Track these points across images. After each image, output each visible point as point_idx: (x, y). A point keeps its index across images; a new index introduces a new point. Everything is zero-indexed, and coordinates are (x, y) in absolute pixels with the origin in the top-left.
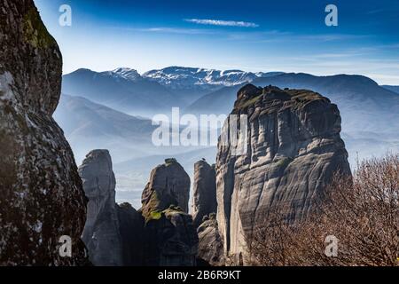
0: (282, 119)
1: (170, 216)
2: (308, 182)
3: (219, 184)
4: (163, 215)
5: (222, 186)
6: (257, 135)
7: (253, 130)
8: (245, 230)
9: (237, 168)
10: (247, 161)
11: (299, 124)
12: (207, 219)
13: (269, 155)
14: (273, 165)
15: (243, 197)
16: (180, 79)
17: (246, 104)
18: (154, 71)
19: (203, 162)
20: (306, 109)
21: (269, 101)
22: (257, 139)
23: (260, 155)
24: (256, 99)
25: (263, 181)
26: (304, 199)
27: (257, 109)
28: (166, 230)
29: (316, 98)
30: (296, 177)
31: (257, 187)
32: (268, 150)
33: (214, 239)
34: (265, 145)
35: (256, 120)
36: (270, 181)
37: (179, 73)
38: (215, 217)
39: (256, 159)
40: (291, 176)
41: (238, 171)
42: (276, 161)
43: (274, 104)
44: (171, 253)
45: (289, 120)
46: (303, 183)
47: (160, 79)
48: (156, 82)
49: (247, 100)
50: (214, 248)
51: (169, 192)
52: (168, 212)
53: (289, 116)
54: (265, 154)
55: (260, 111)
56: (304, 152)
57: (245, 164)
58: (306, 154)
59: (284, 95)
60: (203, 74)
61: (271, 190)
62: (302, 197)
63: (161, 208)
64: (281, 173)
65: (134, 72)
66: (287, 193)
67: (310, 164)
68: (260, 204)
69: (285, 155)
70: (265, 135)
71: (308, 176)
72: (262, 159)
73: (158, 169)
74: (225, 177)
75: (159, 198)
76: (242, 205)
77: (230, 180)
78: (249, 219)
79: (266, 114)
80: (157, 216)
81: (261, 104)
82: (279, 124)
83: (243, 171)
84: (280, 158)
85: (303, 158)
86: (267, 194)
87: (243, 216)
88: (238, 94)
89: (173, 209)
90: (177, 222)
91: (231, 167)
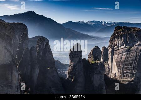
0: (129, 36)
1: (97, 63)
2: (136, 54)
3: (109, 53)
4: (95, 62)
5: (111, 54)
6: (121, 40)
7: (120, 39)
8: (117, 67)
9: (115, 49)
10: (118, 47)
11: (134, 37)
12: (105, 63)
13: (124, 46)
14: (126, 49)
15: (117, 57)
16: (95, 24)
17: (118, 31)
18: (88, 22)
19: (104, 47)
20: (136, 33)
21: (125, 30)
22: (121, 41)
23: (122, 46)
24: (121, 30)
25: (123, 53)
26: (135, 59)
27: (121, 33)
28: (96, 66)
29: (139, 30)
30: (133, 52)
31: (121, 55)
32: (124, 44)
33: (108, 68)
34: (123, 43)
35: (121, 36)
36: (125, 53)
37: (95, 22)
38: (108, 62)
39: (120, 47)
40: (131, 52)
41: (115, 50)
42: (127, 47)
43: (126, 31)
44: (98, 73)
45: (131, 36)
46: (135, 54)
47: (90, 24)
48: (89, 25)
49: (118, 30)
50: (108, 71)
51: (96, 55)
52: (97, 61)
53: (131, 35)
54: (123, 45)
55: (122, 33)
56: (135, 45)
57: (117, 48)
58: (136, 46)
59: (129, 29)
60: (102, 23)
61: (125, 56)
62: (135, 58)
63: (94, 60)
64: (128, 51)
65: (83, 22)
66: (130, 57)
67: (137, 49)
68: (122, 59)
69: (129, 46)
70: (124, 40)
71: (136, 52)
72: (122, 47)
73: (93, 49)
74: (111, 51)
75: (94, 57)
76: (117, 60)
77: (113, 52)
78: (118, 63)
79: (124, 34)
80: (93, 62)
81: (122, 31)
82: (128, 37)
83: (117, 50)
84: (128, 47)
85: (135, 47)
86: (124, 57)
87: (117, 63)
88: (115, 28)
89: (98, 60)
90: (100, 64)
91: (113, 49)
